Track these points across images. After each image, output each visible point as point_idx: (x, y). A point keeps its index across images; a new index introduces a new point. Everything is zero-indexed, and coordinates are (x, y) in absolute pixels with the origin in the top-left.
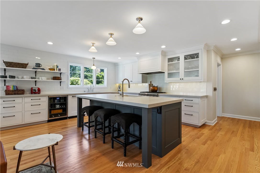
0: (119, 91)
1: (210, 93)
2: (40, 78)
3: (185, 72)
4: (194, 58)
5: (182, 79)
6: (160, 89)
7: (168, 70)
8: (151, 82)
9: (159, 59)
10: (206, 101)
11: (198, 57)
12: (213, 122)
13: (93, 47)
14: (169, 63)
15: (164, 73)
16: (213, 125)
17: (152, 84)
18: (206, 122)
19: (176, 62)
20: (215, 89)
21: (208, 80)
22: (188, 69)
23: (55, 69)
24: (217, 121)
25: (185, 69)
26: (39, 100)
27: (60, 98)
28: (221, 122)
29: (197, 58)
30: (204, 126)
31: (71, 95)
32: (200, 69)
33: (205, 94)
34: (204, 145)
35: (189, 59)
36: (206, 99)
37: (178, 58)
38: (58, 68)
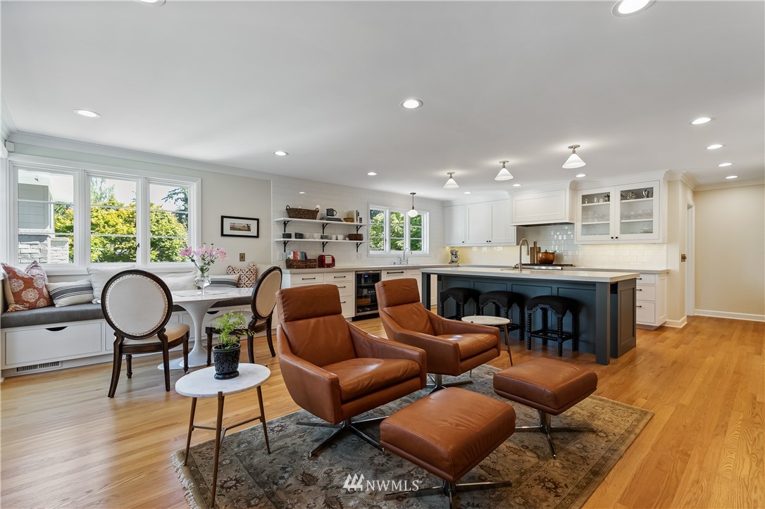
0: (453, 262)
1: (675, 265)
2: (334, 237)
3: (621, 223)
4: (643, 197)
5: (614, 237)
6: (560, 257)
7: (583, 220)
8: (535, 243)
9: (566, 195)
10: (666, 281)
11: (650, 195)
12: (680, 321)
13: (451, 181)
14: (584, 205)
15: (573, 224)
16: (681, 327)
17: (538, 246)
18: (665, 323)
19: (601, 202)
20: (683, 258)
21: (670, 240)
22: (629, 217)
23: (353, 219)
24: (686, 323)
25: (622, 218)
26: (344, 279)
27: (369, 275)
28: (694, 323)
29: (648, 197)
30: (661, 328)
31: (385, 269)
32: (655, 219)
33: (664, 268)
34: (676, 348)
35: (631, 198)
36: (666, 277)
37: (608, 196)
38: (359, 218)
